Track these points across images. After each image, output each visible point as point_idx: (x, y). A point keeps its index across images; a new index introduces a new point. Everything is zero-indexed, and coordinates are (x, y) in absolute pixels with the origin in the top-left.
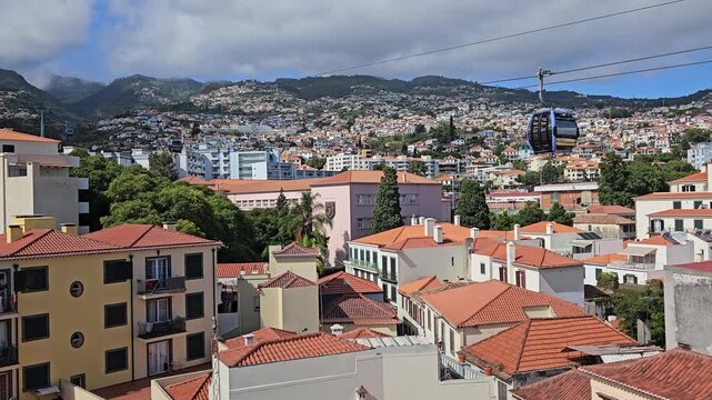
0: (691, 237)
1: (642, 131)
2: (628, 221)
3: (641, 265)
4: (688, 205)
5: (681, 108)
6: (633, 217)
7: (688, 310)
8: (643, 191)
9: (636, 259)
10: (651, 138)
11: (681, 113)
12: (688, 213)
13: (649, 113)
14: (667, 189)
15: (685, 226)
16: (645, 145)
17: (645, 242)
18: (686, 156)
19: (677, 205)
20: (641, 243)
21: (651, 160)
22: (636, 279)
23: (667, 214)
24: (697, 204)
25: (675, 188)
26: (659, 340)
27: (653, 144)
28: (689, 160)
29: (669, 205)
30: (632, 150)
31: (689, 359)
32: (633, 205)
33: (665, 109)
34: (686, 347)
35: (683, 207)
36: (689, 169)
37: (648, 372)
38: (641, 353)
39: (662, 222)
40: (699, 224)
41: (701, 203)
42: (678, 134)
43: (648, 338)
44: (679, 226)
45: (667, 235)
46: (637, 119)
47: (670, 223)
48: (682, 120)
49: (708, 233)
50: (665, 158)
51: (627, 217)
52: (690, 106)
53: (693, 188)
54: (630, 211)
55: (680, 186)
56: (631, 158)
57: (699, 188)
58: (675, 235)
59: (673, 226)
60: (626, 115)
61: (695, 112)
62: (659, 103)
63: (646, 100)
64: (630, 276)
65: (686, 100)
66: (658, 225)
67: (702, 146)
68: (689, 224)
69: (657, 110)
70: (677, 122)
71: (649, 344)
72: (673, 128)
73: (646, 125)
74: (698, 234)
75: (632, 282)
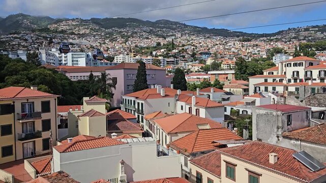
0: (270, 94)
1: (255, 48)
2: (246, 87)
3: (250, 106)
4: (270, 80)
5: (272, 38)
6: (248, 86)
7: (261, 125)
8: (253, 74)
9: (248, 104)
10: (259, 51)
11: (271, 40)
12: (270, 84)
13: (258, 40)
14: (262, 74)
15: (269, 90)
16: (256, 54)
17: (252, 96)
18: (272, 59)
19: (266, 81)
20: (250, 96)
21: (258, 61)
22: (247, 112)
23: (261, 84)
24: (274, 80)
25: (265, 73)
26: (250, 137)
27: (259, 54)
28: (274, 61)
29: (262, 80)
30: (251, 56)
31: (260, 145)
32: (248, 80)
33: (265, 38)
34: (260, 140)
35: (268, 82)
36: (273, 65)
37: (244, 151)
38: (244, 143)
39: (260, 88)
40: (274, 89)
41: (275, 80)
42: (270, 49)
43: (247, 137)
44: (266, 89)
45: (261, 93)
46: (253, 43)
47: (262, 88)
48: (272, 43)
49: (277, 92)
50: (264, 60)
51: (246, 85)
52: (275, 37)
53: (273, 73)
54: (248, 83)
55: (268, 72)
56: (250, 60)
57: (275, 73)
58: (264, 93)
59: (264, 90)
60: (249, 40)
61: (277, 40)
62: (262, 36)
63: (257, 34)
64: (245, 111)
65: (274, 35)
66: (258, 89)
67: (279, 55)
68: (270, 89)
69: (262, 39)
70: (270, 44)
71: (248, 139)
72: (268, 47)
73: (257, 45)
74: (273, 93)
75: (245, 113)
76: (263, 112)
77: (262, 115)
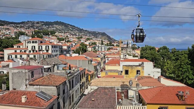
0: (19, 60)
1: (7, 30)
2: (2, 56)
3: (5, 68)
4: (18, 51)
5: (18, 25)
6: (3, 55)
7: (15, 79)
8: (7, 47)
9: (4, 67)
10: (9, 33)
11: (18, 27)
12: (18, 54)
13: (9, 26)
14: (13, 47)
15: (18, 57)
16: (8, 34)
17: (6, 61)
18: (19, 38)
19: (16, 51)
20: (5, 62)
21: (9, 39)
22: (3, 72)
23: (13, 54)
24: (21, 51)
25: (15, 47)
26: (8, 88)
27: (10, 34)
28: (20, 39)
29: (13, 51)
30: (4, 35)
31: (15, 92)
32: (3, 51)
33: (14, 25)
34: (15, 89)
35: (17, 52)
36: (19, 42)
37: (4, 98)
38: (3, 93)
39: (11, 56)
40: (21, 56)
41: (22, 51)
42: (17, 32)
43: (5, 88)
44: (16, 57)
45: (13, 60)
46: (5, 27)
47: (14, 56)
48: (18, 29)
49: (23, 58)
50: (13, 38)
51: (2, 55)
52: (20, 25)
53: (20, 47)
54: (3, 53)
55: (17, 46)
56: (4, 38)
57: (21, 47)
58: (15, 59)
59: (15, 57)
60: (2, 25)
61: (21, 27)
62: (12, 23)
63: (8, 22)
64: (2, 71)
65: (19, 23)
66: (10, 57)
67: (23, 36)
68: (19, 56)
69: (11, 25)
70: (17, 29)
71: (6, 90)
72: (16, 30)
73: (8, 29)
74: (21, 59)
75: (2, 73)
76: (16, 71)
77: (15, 73)
